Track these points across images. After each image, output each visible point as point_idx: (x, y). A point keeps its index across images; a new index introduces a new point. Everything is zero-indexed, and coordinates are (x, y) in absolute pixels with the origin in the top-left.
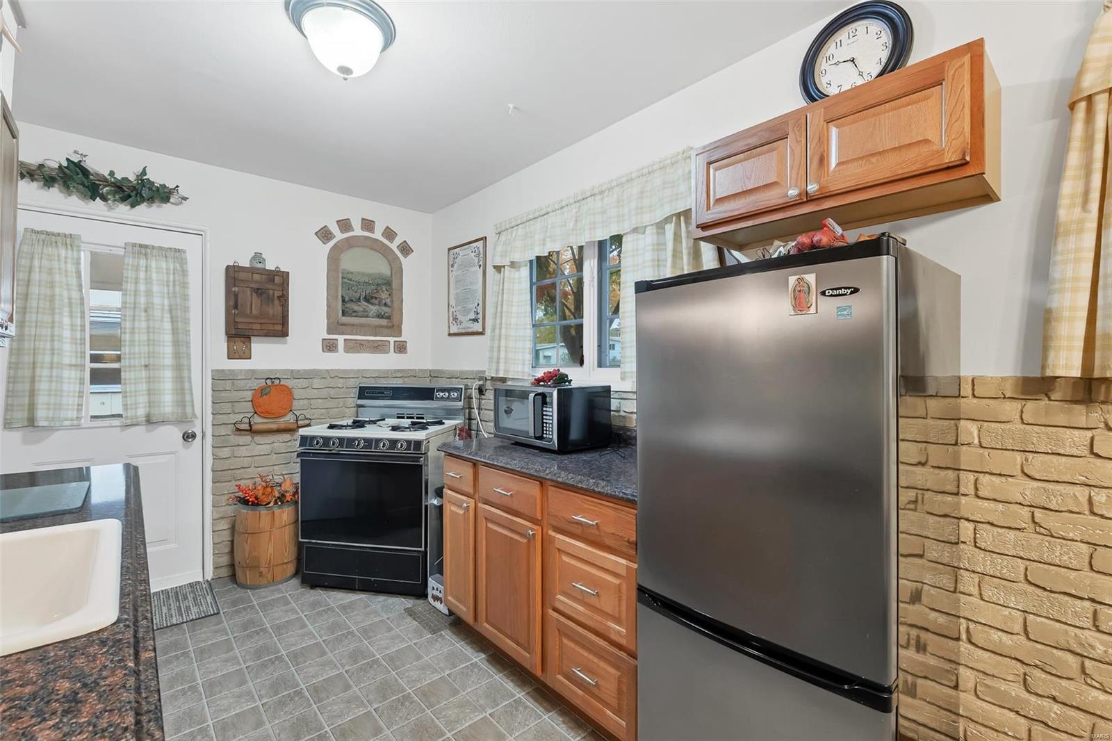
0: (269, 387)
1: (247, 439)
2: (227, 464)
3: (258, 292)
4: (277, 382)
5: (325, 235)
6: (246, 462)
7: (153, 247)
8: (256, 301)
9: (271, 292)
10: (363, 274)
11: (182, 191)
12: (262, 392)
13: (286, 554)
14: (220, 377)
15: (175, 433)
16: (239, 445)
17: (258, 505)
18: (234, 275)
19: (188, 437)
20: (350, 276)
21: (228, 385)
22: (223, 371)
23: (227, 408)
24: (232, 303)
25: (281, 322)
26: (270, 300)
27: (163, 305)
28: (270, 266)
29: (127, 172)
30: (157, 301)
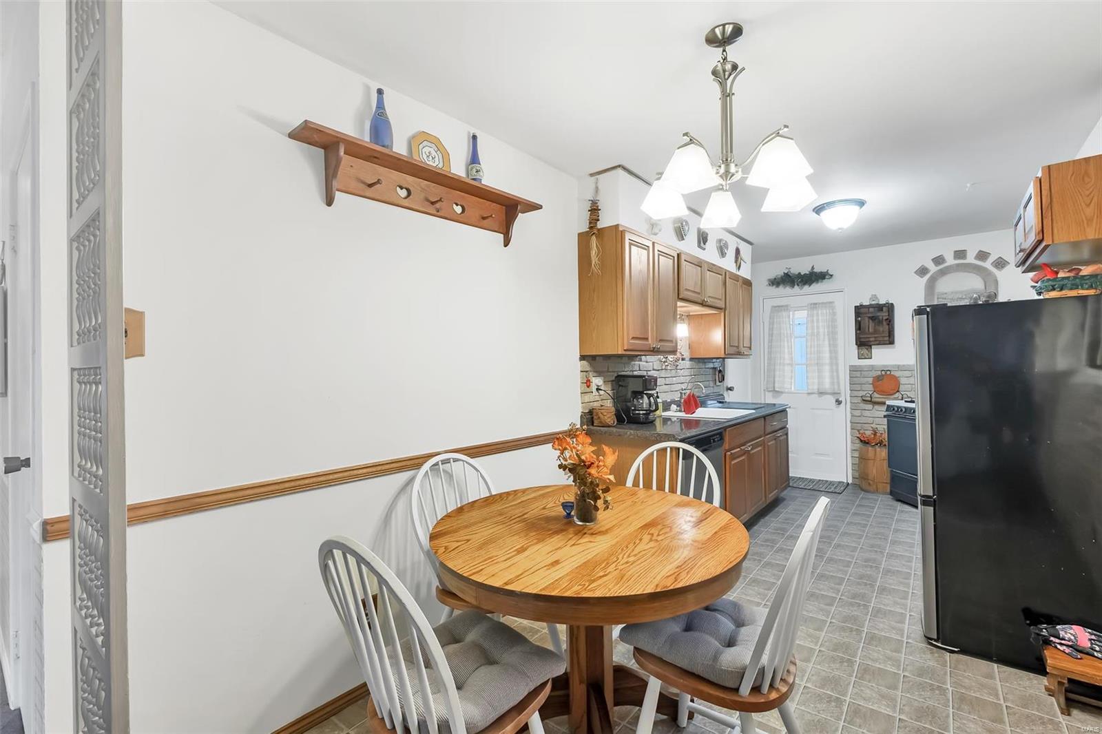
0: (883, 375)
1: (870, 406)
2: (857, 420)
3: (873, 318)
4: (888, 373)
5: (922, 271)
6: (870, 420)
7: (819, 304)
8: (872, 324)
9: (881, 318)
10: (956, 293)
11: (830, 273)
12: (878, 379)
13: (885, 477)
14: (853, 369)
15: (832, 400)
16: (865, 410)
17: (868, 443)
18: (859, 310)
19: (839, 402)
20: (945, 296)
21: (858, 374)
22: (855, 366)
23: (858, 387)
24: (857, 327)
25: (887, 335)
26: (880, 322)
27: (824, 332)
28: (882, 302)
29: (805, 270)
30: (821, 330)
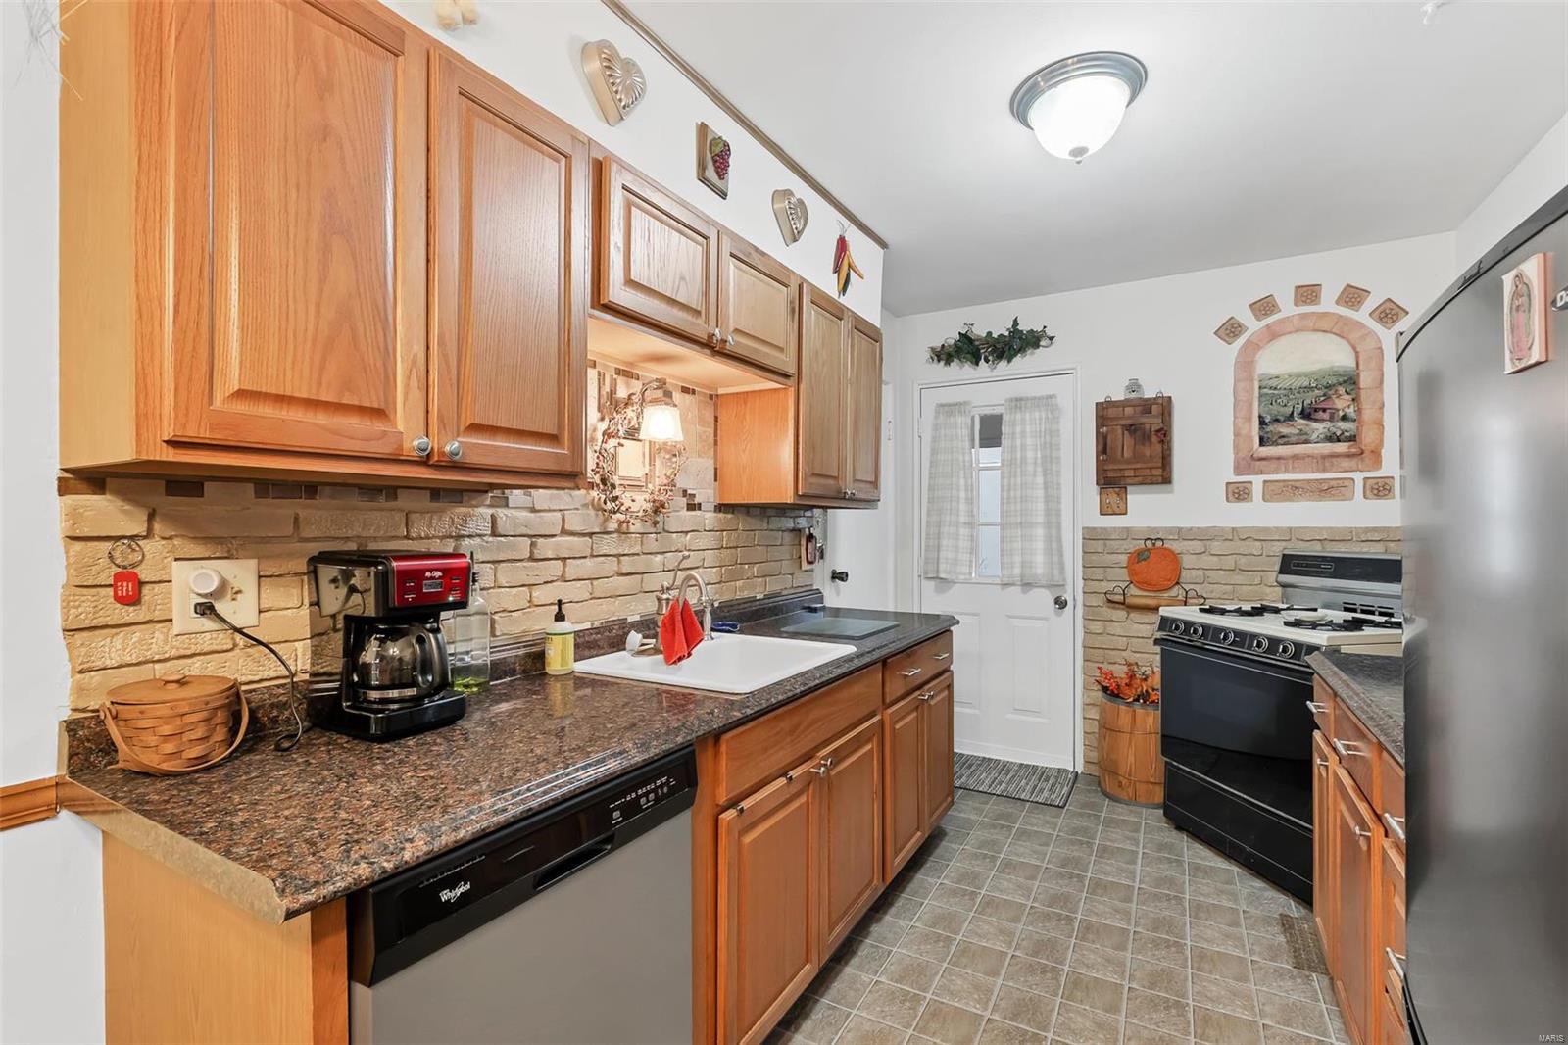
0: (1148, 550)
1: (1121, 614)
2: (1098, 642)
3: (1131, 429)
4: (1159, 544)
5: (1230, 330)
6: (1121, 642)
7: (1027, 399)
8: (1128, 441)
9: (1147, 427)
10: (1298, 376)
11: (1049, 333)
12: (1139, 556)
13: (1153, 771)
14: (1091, 536)
15: (1047, 598)
16: (1112, 621)
17: (1117, 696)
18: (1105, 413)
19: (1061, 603)
20: (1274, 383)
21: (1099, 546)
22: (1094, 529)
23: (1098, 573)
24: (1101, 447)
25: (1160, 464)
26: (1146, 437)
27: (1036, 458)
28: (1149, 393)
29: (1000, 329)
30: (1030, 454)
